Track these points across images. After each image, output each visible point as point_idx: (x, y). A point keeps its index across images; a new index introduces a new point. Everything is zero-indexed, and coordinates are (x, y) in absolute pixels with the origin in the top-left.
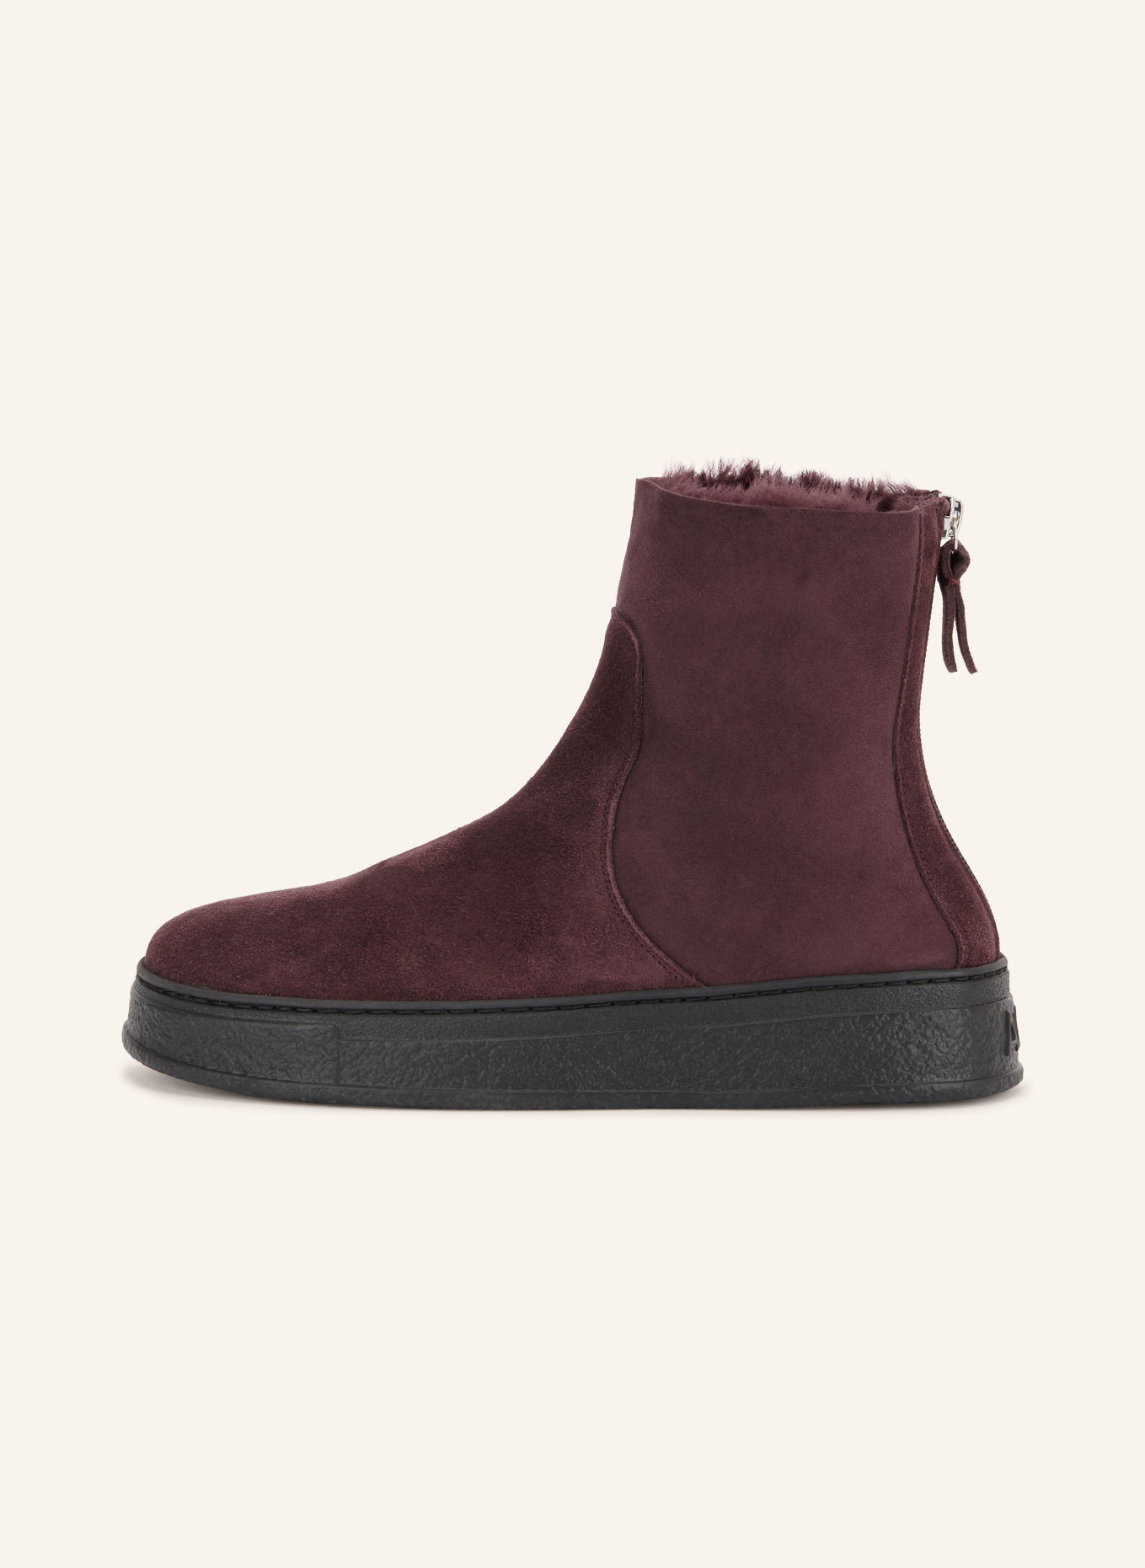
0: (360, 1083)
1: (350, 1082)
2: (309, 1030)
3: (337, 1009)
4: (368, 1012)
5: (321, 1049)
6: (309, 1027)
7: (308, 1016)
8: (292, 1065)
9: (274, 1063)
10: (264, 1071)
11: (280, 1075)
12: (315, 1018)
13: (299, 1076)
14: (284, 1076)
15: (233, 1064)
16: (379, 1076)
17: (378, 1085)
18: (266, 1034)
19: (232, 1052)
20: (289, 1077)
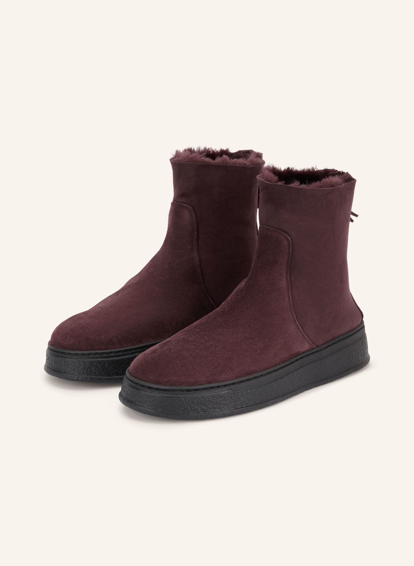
0: (242, 406)
1: (239, 407)
2: (226, 393)
3: (232, 383)
4: (241, 382)
5: (230, 398)
6: (226, 392)
7: (224, 388)
8: (221, 406)
9: (215, 406)
10: (211, 410)
11: (217, 410)
12: (226, 388)
13: (224, 409)
14: (218, 410)
15: (200, 410)
16: (247, 402)
17: (247, 405)
18: (212, 397)
19: (199, 406)
20: (221, 410)
